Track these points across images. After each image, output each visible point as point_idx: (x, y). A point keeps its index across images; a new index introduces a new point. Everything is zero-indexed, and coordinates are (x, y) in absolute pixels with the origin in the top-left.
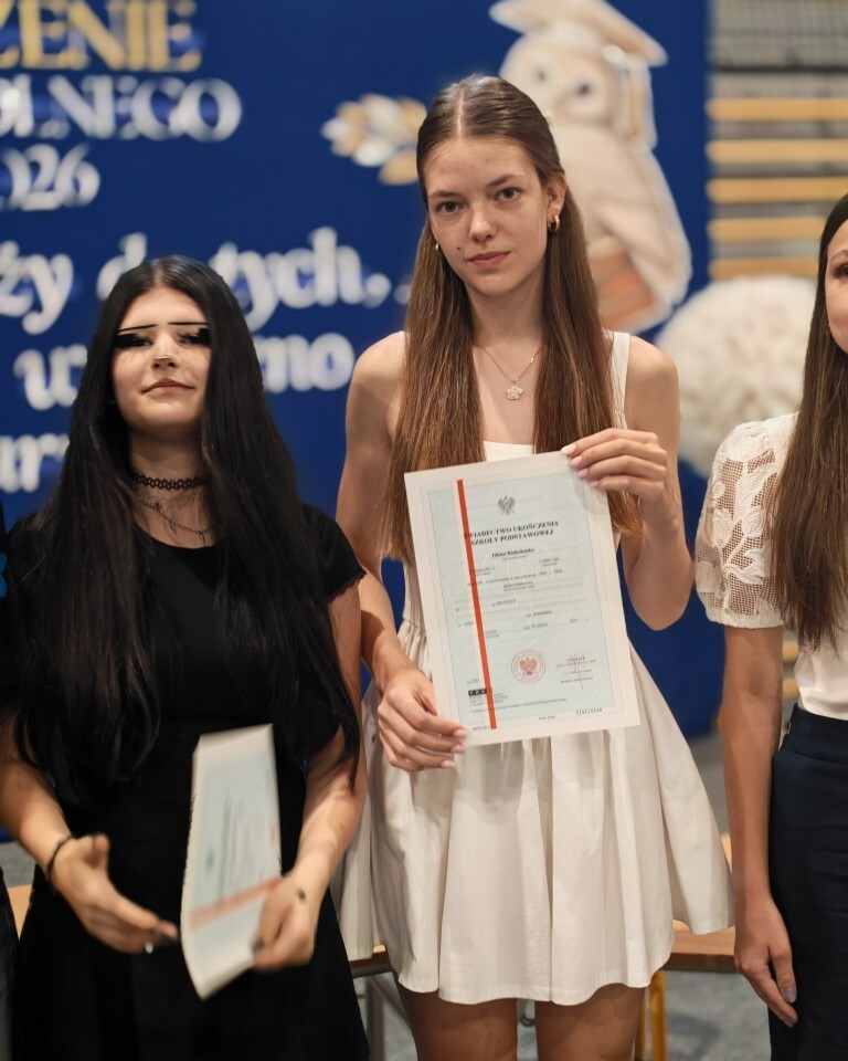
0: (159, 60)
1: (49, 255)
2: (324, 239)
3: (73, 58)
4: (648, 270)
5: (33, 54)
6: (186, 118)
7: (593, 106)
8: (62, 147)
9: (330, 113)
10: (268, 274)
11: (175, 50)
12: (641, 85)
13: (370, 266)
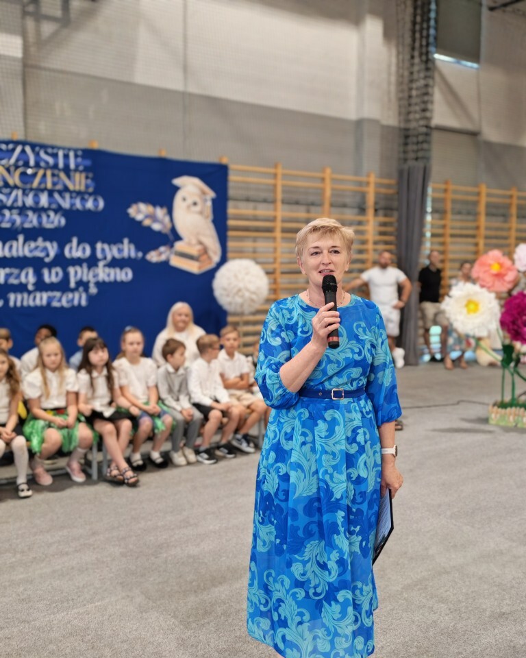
0: (83, 188)
1: (51, 241)
2: (126, 241)
3: (59, 187)
4: (211, 254)
5: (49, 185)
6: (90, 204)
7: (198, 208)
8: (56, 211)
9: (129, 206)
10: (110, 249)
11: (87, 187)
12: (209, 204)
13: (138, 249)
